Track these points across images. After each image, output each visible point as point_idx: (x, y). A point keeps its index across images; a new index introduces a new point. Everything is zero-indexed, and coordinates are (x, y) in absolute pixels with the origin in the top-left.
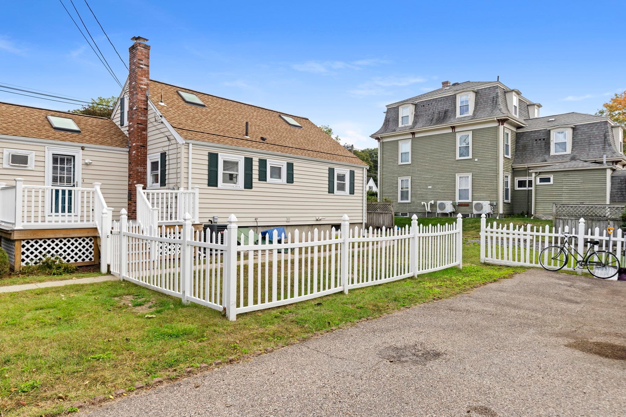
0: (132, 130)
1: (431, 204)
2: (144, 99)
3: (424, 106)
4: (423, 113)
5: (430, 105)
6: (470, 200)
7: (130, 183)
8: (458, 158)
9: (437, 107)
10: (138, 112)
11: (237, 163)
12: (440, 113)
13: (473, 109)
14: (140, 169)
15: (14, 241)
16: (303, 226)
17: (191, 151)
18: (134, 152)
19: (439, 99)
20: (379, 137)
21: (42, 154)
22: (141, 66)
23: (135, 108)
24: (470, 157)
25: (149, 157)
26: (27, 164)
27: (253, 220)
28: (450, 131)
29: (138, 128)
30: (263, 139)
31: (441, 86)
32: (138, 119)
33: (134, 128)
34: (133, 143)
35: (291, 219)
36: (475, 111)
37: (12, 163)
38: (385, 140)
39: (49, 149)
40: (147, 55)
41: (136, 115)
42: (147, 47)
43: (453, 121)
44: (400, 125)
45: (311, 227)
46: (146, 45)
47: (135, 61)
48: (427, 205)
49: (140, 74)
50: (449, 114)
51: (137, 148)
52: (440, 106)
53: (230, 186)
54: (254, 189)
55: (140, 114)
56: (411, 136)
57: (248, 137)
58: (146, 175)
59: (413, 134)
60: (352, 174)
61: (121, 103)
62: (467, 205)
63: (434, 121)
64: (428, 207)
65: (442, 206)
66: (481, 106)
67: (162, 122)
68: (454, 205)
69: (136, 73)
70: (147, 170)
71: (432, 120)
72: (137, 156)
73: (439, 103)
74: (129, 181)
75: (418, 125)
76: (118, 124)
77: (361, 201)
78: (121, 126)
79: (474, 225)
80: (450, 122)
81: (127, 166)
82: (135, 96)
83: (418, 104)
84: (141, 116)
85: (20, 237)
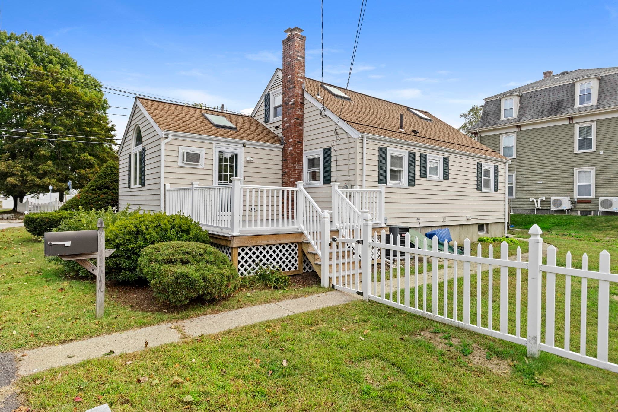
0: (288, 126)
1: (542, 201)
2: (300, 92)
3: (531, 97)
4: (530, 105)
5: (539, 95)
6: (593, 196)
7: (285, 181)
8: (577, 150)
9: (548, 98)
10: (296, 106)
11: (401, 158)
12: (552, 104)
13: (597, 98)
14: (297, 166)
15: (232, 248)
16: (456, 227)
17: (365, 146)
18: (291, 148)
19: (550, 89)
20: (478, 131)
21: (210, 151)
22: (298, 58)
23: (291, 103)
24: (593, 149)
25: (306, 154)
26: (199, 162)
27: (415, 220)
28: (567, 122)
29: (295, 123)
30: (415, 132)
31: (542, 77)
32: (296, 114)
33: (290, 123)
34: (290, 139)
35: (447, 219)
36: (599, 99)
37: (187, 161)
38: (483, 135)
39: (216, 146)
40: (303, 47)
41: (294, 110)
42: (303, 38)
43: (571, 112)
44: (502, 118)
45: (461, 226)
46: (302, 36)
47: (291, 53)
48: (537, 202)
49: (297, 66)
50: (565, 104)
51: (294, 144)
52: (552, 97)
53: (396, 183)
54: (416, 187)
55: (297, 109)
56: (516, 130)
57: (403, 130)
58: (303, 172)
59: (519, 127)
60: (496, 168)
61: (265, 99)
62: (588, 201)
63: (545, 112)
64: (537, 203)
65: (558, 203)
66: (607, 94)
67: (326, 116)
68: (572, 202)
69: (293, 66)
70: (303, 168)
71: (542, 112)
72: (295, 152)
73: (551, 93)
74: (283, 179)
75: (525, 118)
76: (262, 121)
77: (503, 199)
78: (265, 123)
79: (609, 224)
80: (567, 112)
81: (281, 163)
82: (291, 90)
83: (525, 95)
84: (298, 111)
85: (238, 244)
